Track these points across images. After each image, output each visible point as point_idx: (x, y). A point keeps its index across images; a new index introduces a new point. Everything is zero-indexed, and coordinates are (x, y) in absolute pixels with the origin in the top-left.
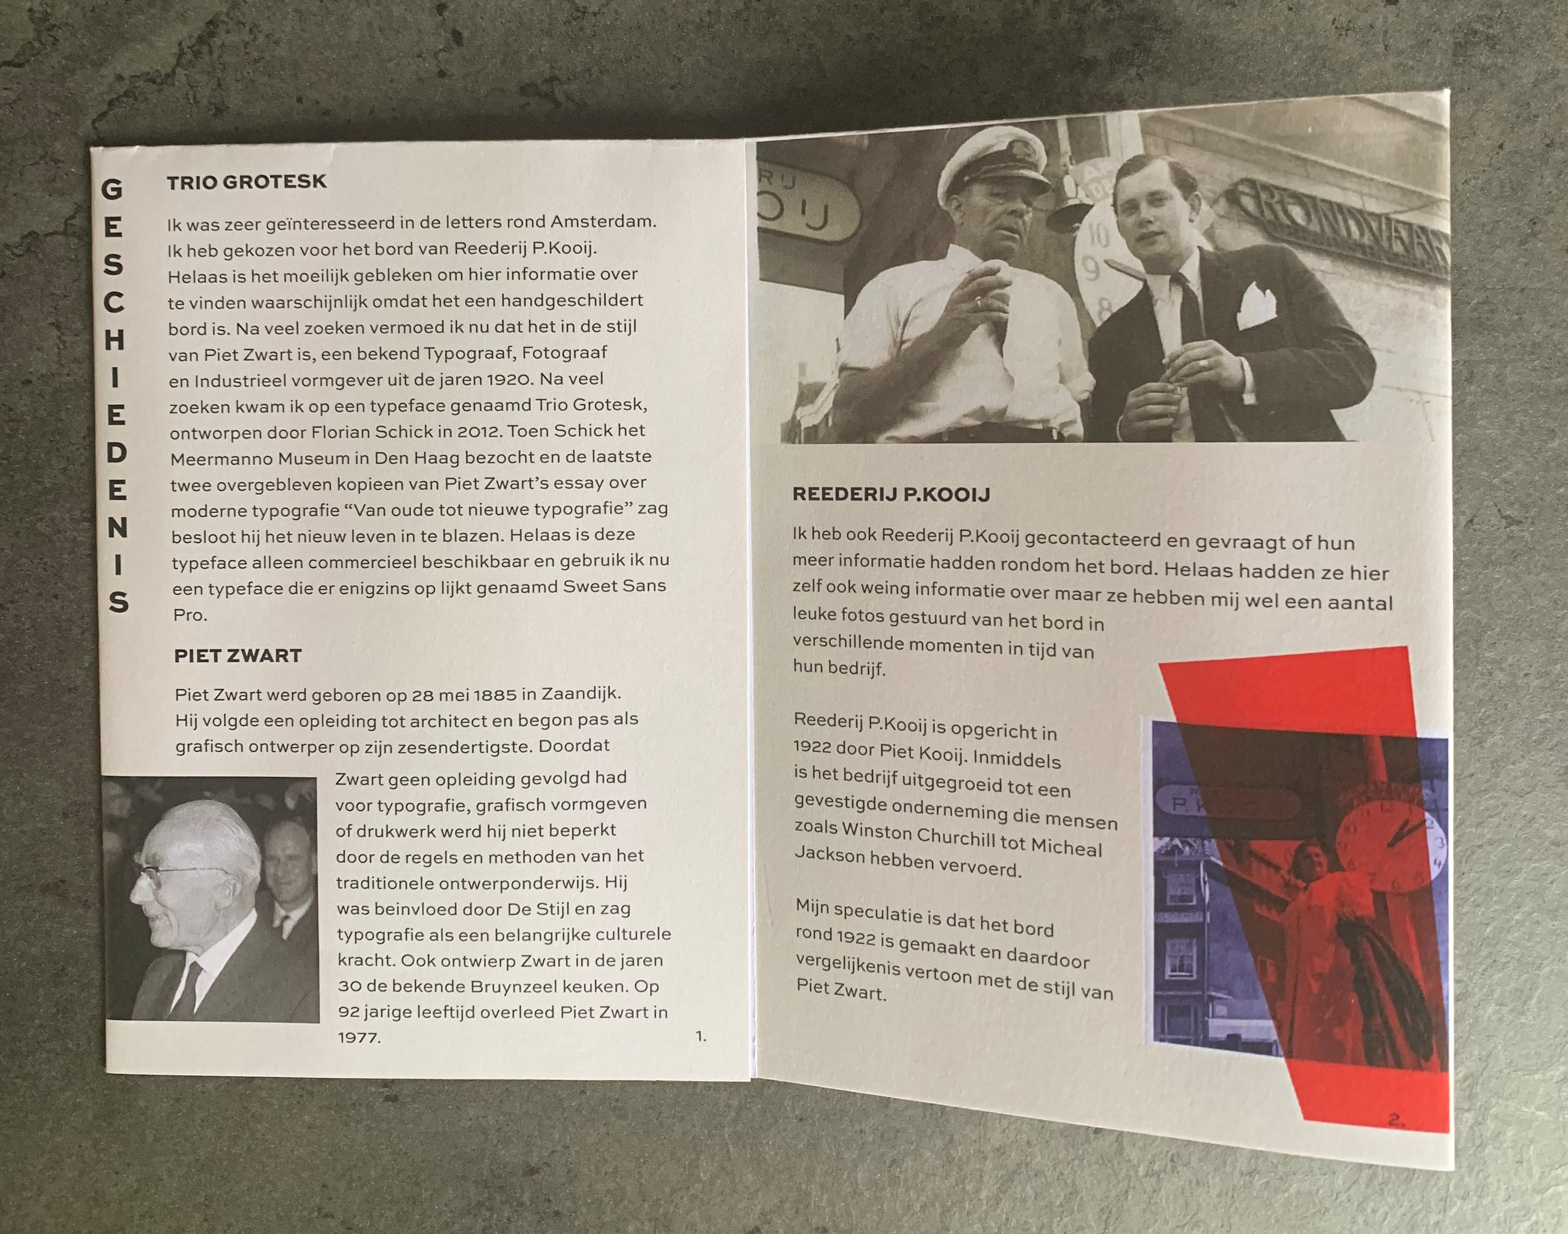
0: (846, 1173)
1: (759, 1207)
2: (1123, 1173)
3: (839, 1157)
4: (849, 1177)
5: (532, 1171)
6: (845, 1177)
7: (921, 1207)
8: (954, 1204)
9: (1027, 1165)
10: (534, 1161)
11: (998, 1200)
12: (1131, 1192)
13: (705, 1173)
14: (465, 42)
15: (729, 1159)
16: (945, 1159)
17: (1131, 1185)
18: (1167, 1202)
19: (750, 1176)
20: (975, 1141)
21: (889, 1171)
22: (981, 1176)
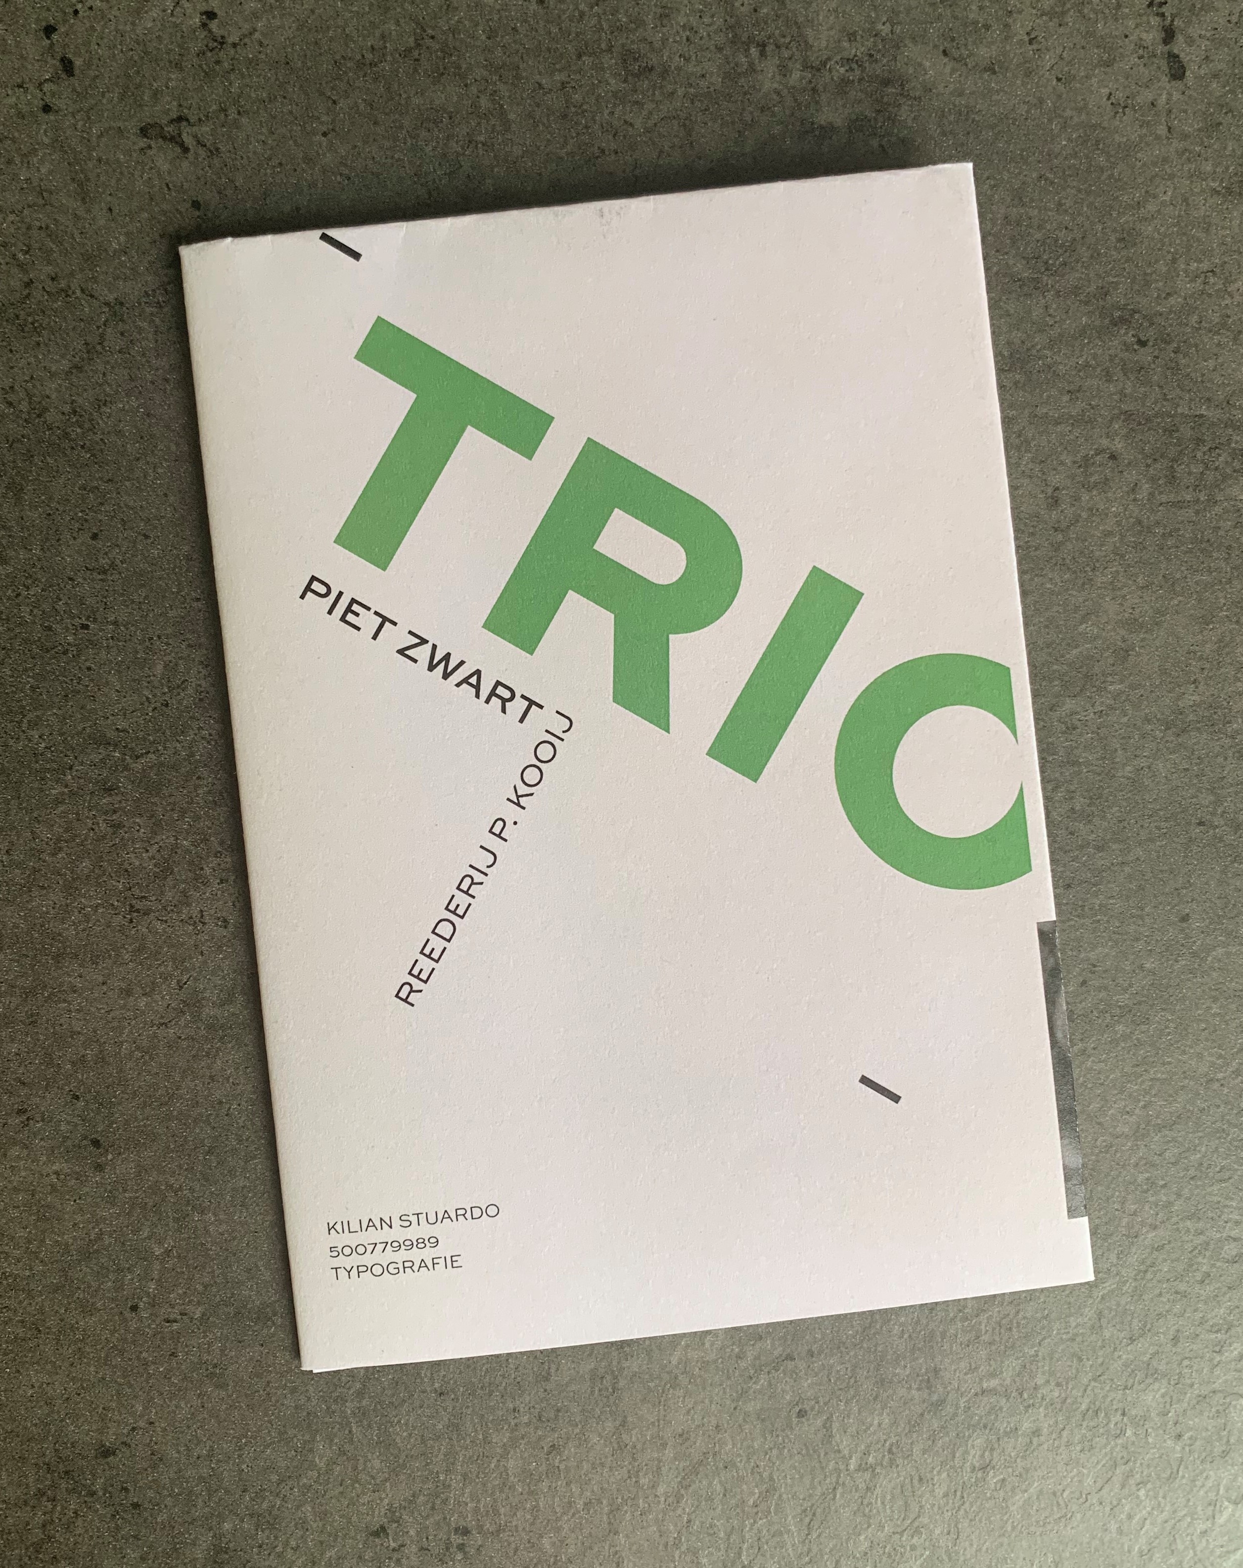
0: (495, 1460)
1: (386, 1501)
2: (831, 1465)
3: (486, 1440)
4: (497, 1466)
5: (106, 1452)
6: (493, 1465)
7: (586, 1504)
8: (625, 1501)
9: (715, 1454)
10: (110, 1439)
11: (679, 1498)
12: (840, 1490)
13: (321, 1458)
14: (77, 72)
15: (351, 1441)
16: (616, 1446)
17: (841, 1482)
18: (883, 1503)
19: (377, 1463)
20: (653, 1423)
21: (548, 1459)
22: (659, 1468)
